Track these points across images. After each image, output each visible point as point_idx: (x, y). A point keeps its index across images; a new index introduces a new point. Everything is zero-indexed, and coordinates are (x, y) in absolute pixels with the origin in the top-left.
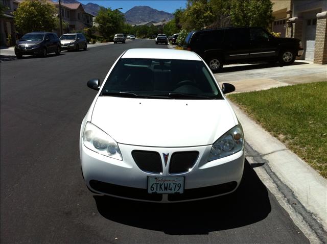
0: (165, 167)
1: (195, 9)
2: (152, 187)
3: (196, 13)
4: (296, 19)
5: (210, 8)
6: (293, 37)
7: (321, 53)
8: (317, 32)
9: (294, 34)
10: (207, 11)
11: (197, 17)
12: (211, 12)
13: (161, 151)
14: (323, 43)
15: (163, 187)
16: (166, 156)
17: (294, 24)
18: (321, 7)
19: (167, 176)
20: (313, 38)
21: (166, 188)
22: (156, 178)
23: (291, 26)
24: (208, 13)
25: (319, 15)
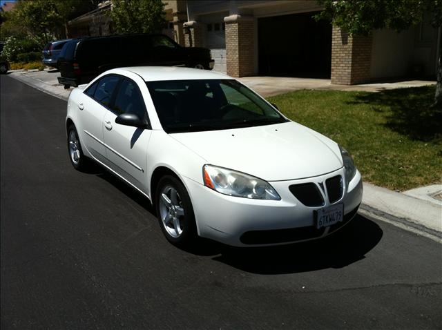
0: (325, 197)
1: (31, 7)
2: (320, 221)
3: (34, 13)
4: (194, 23)
5: (54, 6)
6: (193, 46)
7: (236, 65)
8: (227, 40)
9: (193, 43)
10: (50, 10)
11: (37, 19)
12: (56, 12)
13: (316, 181)
14: (237, 52)
15: (328, 219)
16: (321, 184)
17: (192, 30)
18: (227, 10)
19: (330, 207)
20: (223, 46)
21: (330, 220)
22: (324, 211)
23: (189, 32)
24: (52, 14)
25: (226, 18)
